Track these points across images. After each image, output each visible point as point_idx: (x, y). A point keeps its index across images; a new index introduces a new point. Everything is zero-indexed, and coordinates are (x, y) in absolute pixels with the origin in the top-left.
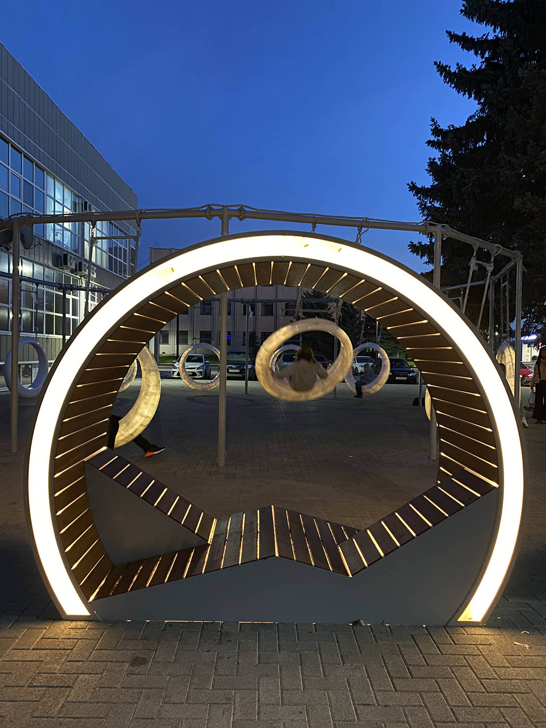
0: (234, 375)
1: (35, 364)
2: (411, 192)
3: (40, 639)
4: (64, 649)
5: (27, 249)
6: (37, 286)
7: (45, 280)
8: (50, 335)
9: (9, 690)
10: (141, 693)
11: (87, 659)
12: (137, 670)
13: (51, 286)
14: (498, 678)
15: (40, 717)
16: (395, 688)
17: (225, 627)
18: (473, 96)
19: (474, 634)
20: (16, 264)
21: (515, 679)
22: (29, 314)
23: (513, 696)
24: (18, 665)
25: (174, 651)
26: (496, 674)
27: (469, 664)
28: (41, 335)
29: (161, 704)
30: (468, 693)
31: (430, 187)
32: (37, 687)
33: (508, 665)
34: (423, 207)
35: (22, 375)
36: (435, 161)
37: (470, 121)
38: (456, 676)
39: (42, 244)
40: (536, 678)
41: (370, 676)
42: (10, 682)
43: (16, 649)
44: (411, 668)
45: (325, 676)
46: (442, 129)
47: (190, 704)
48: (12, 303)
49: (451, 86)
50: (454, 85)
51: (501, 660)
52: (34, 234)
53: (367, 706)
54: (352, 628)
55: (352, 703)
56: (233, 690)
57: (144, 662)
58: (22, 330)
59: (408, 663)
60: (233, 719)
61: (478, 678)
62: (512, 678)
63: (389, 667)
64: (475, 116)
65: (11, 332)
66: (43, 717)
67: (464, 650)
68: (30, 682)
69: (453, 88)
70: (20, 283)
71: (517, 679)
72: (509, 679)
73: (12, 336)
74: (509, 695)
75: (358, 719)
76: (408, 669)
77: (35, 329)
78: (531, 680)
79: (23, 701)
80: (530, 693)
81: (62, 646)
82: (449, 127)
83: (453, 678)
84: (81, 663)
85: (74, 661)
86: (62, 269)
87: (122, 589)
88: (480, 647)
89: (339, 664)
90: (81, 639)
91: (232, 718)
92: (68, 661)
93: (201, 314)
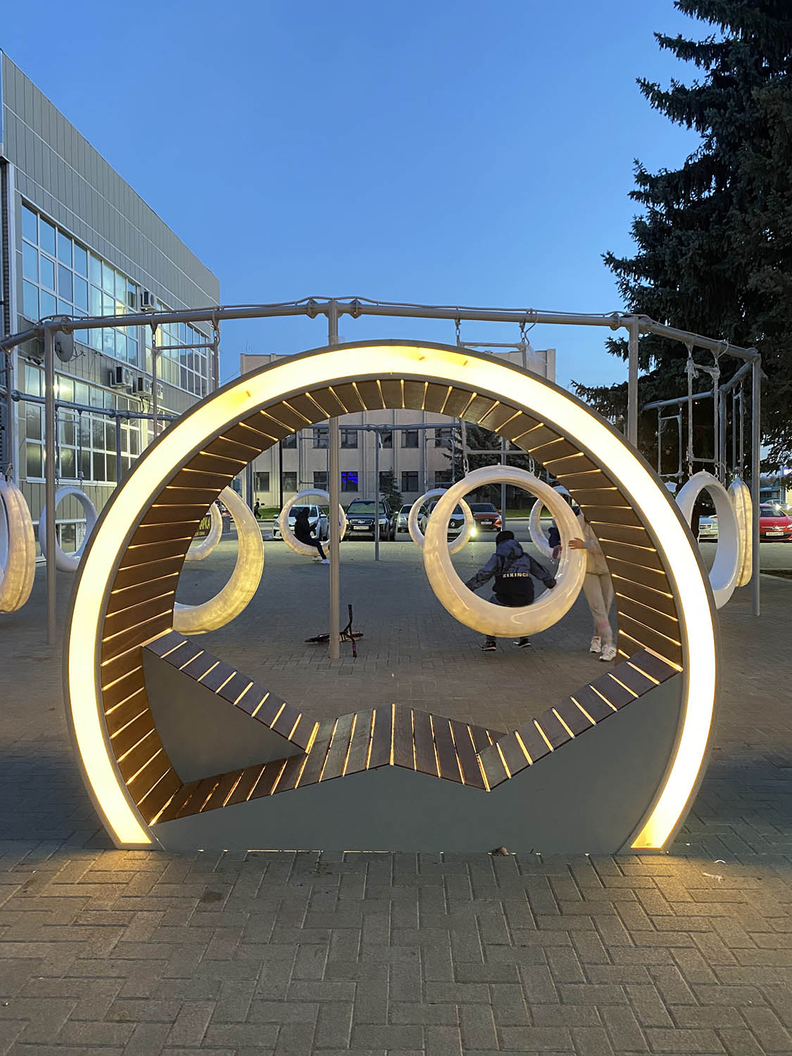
0: (361, 534)
1: (80, 523)
2: (607, 265)
3: (88, 872)
4: (118, 883)
5: (65, 361)
6: (80, 414)
7: (91, 405)
8: (99, 482)
9: (49, 929)
10: (214, 933)
11: (147, 894)
12: (210, 906)
13: (100, 413)
14: (674, 915)
15: (87, 959)
16: (537, 925)
17: (323, 858)
18: (694, 125)
19: (651, 864)
20: (49, 383)
21: (696, 916)
22: (70, 453)
23: (690, 935)
24: (59, 901)
25: (258, 885)
26: (672, 909)
27: (638, 899)
28: (88, 481)
29: (238, 944)
30: (632, 932)
31: (634, 259)
32: (83, 925)
33: (690, 900)
34: (626, 288)
35: (62, 539)
36: (643, 220)
37: (690, 162)
38: (618, 912)
39: (87, 355)
40: (724, 915)
41: (507, 913)
42: (49, 921)
43: (57, 884)
44: (561, 904)
45: (448, 913)
46: (651, 175)
47: (275, 944)
48: (46, 438)
49: (661, 113)
50: (666, 111)
51: (682, 894)
52: (75, 340)
53: (498, 947)
54: (492, 857)
55: (480, 943)
56: (330, 929)
57: (219, 897)
58: (61, 476)
59: (559, 898)
60: (328, 960)
61: (648, 915)
62: (693, 914)
63: (533, 902)
64: (697, 155)
65: (45, 479)
66: (91, 959)
67: (634, 882)
68: (75, 920)
69: (665, 115)
70: (56, 410)
71: (699, 916)
72: (688, 916)
73: (47, 484)
74: (685, 934)
75: (486, 961)
76: (558, 904)
77: (78, 473)
78: (716, 917)
79: (66, 941)
80: (712, 932)
81: (114, 880)
82: (660, 171)
83: (615, 915)
84: (139, 899)
85: (130, 897)
86: (115, 388)
87: (192, 810)
88: (657, 879)
89: (469, 899)
90: (139, 872)
91: (326, 959)
92: (123, 897)
93: (314, 448)
